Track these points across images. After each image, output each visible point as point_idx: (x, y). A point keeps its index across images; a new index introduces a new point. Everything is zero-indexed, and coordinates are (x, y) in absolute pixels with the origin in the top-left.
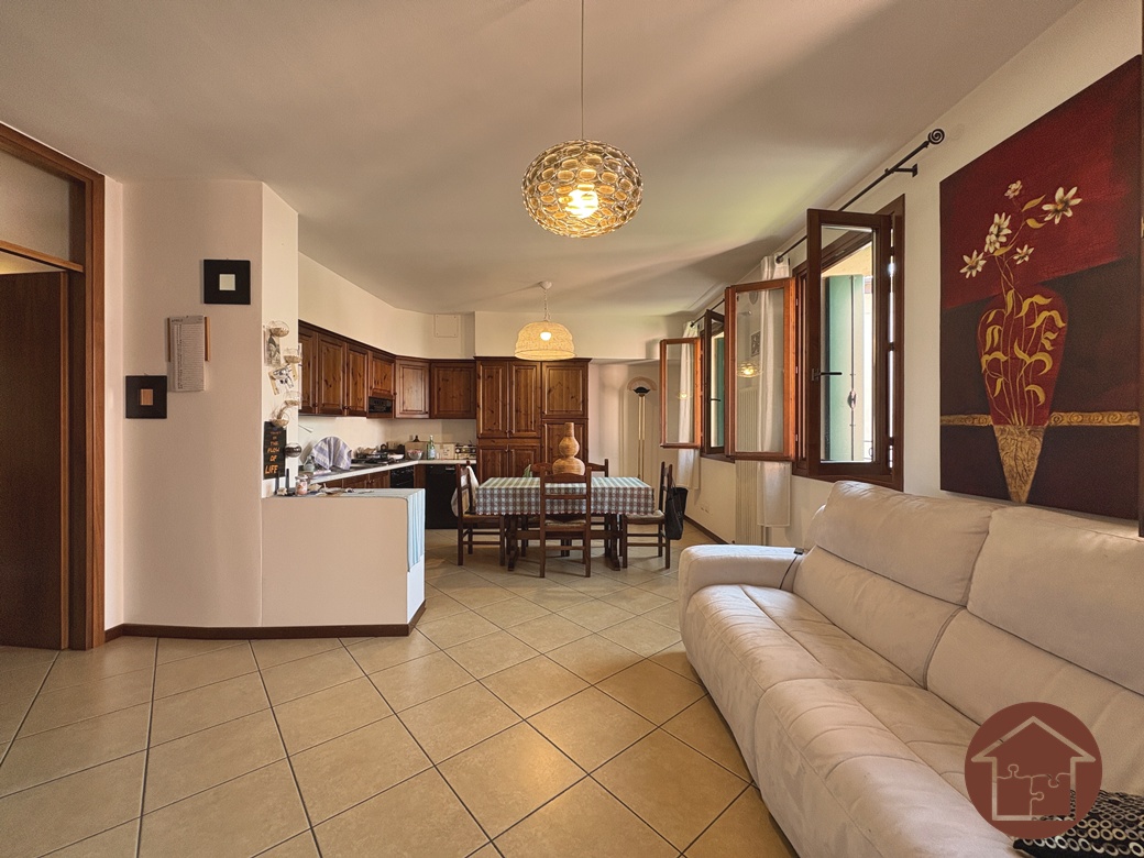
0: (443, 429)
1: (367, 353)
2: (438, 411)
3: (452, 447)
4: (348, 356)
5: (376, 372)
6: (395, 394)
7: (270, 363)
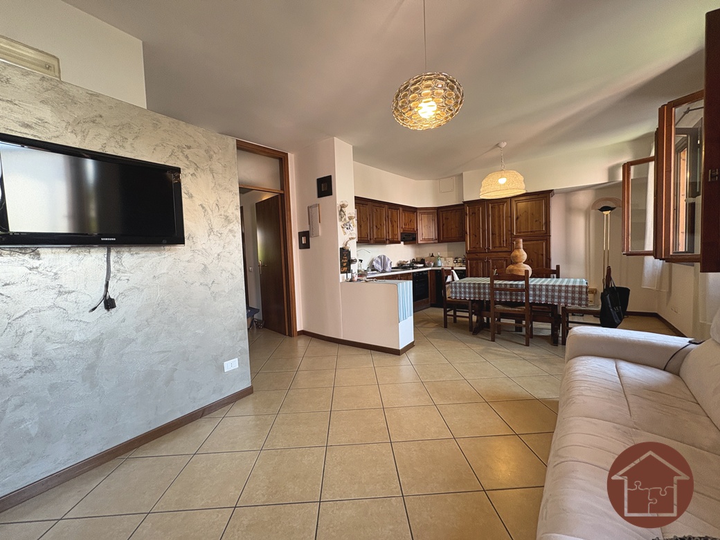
0: (448, 248)
1: (399, 209)
2: (443, 238)
3: (451, 259)
4: (388, 213)
5: (405, 219)
6: (417, 230)
7: (341, 220)
